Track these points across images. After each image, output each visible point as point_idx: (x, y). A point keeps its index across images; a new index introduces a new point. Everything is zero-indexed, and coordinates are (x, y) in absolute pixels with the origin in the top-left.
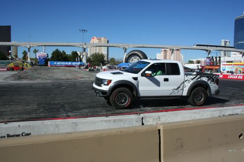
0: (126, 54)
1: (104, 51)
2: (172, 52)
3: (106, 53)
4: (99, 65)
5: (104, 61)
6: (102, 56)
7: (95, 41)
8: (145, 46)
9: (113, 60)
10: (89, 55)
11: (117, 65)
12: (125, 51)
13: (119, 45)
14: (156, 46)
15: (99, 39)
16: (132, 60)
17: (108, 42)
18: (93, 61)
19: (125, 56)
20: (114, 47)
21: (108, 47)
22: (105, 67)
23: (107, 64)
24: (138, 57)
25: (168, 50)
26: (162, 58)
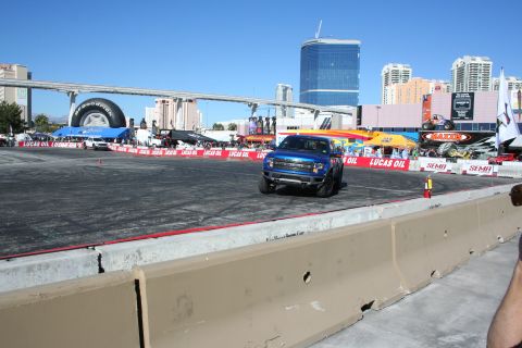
0: (74, 106)
1: (19, 98)
2: (179, 106)
3: (26, 104)
5: (20, 122)
6: (15, 111)
8: (119, 89)
9: (42, 120)
11: (53, 131)
12: (73, 100)
13: (55, 85)
14: (147, 91)
15: (5, 68)
16: (90, 121)
17: (29, 77)
19: (71, 112)
20: (46, 88)
21: (29, 88)
22: (20, 137)
23: (27, 129)
24: (102, 115)
25: (170, 100)
26: (158, 117)
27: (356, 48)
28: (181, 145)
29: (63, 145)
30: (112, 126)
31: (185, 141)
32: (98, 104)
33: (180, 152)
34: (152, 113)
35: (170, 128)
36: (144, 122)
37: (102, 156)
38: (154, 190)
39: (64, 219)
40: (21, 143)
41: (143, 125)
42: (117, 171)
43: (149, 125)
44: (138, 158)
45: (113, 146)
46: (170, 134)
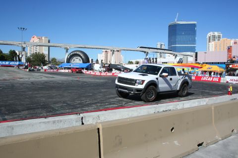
0: (67, 54)
1: (45, 51)
2: (113, 53)
3: (47, 53)
4: (39, 65)
5: (45, 61)
6: (43, 56)
7: (36, 40)
8: (87, 46)
9: (54, 60)
10: (28, 55)
11: (58, 65)
12: (67, 51)
13: (60, 45)
14: (97, 47)
15: (39, 39)
16: (74, 60)
17: (49, 42)
18: (34, 61)
19: (66, 56)
20: (56, 47)
21: (49, 47)
22: (45, 67)
23: (48, 64)
24: (79, 58)
25: (109, 51)
26: (103, 59)
27: (194, 25)
28: (114, 71)
29: (63, 71)
30: (84, 62)
31: (115, 69)
32: (78, 53)
33: (113, 74)
34: (101, 57)
35: (109, 63)
36: (97, 60)
37: (79, 75)
38: (102, 90)
39: (64, 102)
40: (45, 70)
41: (97, 62)
42: (86, 83)
43: (100, 62)
44: (95, 76)
45: (84, 71)
46: (109, 66)
